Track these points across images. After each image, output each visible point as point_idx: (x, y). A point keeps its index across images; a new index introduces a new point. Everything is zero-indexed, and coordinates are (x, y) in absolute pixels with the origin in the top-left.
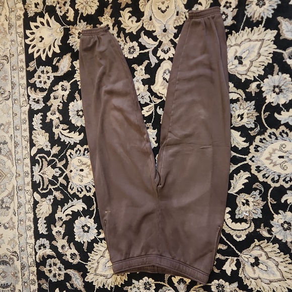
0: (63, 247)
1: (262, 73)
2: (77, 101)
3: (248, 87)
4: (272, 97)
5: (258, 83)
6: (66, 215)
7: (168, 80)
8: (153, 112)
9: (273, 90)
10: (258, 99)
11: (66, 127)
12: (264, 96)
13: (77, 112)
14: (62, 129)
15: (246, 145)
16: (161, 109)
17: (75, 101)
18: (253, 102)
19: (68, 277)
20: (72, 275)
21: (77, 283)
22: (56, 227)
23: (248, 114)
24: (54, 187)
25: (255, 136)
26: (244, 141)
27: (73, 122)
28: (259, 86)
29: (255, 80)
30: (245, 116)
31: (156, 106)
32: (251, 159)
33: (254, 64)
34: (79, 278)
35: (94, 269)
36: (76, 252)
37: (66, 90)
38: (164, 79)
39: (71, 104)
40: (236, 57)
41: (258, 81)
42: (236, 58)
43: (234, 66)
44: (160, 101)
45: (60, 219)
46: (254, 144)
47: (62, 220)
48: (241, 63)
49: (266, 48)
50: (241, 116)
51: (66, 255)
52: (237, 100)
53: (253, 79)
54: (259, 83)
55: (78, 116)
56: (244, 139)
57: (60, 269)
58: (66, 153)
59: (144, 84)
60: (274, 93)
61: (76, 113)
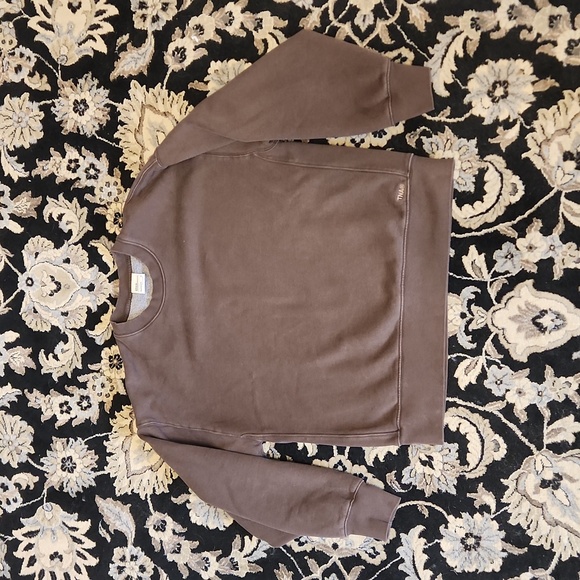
0: (200, 28)
1: (513, 521)
2: (533, 83)
3: (487, 487)
4: (458, 529)
5: (493, 509)
6: (265, 41)
7: (538, 321)
8: (470, 276)
9: (471, 535)
10: (459, 502)
11: (472, 48)
12: (463, 514)
13: (505, 82)
14: (467, 38)
15: (370, 461)
16: (473, 296)
17: (534, 78)
18: (453, 492)
19: (138, 38)
20: (142, 49)
21: (129, 60)
22: (243, 11)
23: (431, 476)
24: (331, 12)
25: (384, 480)
26: (376, 458)
27: (481, 70)
28: (485, 509)
29: (500, 505)
30: (427, 469)
31: (482, 285)
32: (340, 463)
33: (536, 511)
34: (138, 66)
35: (153, 103)
36: (187, 63)
37: (568, 52)
38: (543, 313)
39: (526, 66)
40: (561, 478)
41: (497, 511)
42: (559, 477)
43: (539, 468)
44: (493, 297)
45: (259, 25)
46: (370, 476)
47: (256, 29)
48: (544, 484)
49: (565, 541)
50: (428, 462)
51: (183, 36)
52: (463, 461)
53: (503, 501)
54: (493, 511)
55: (494, 86)
56: (381, 459)
57: (155, 19)
58: (408, 46)
59: (540, 263)
60: (466, 535)
61: (502, 79)
